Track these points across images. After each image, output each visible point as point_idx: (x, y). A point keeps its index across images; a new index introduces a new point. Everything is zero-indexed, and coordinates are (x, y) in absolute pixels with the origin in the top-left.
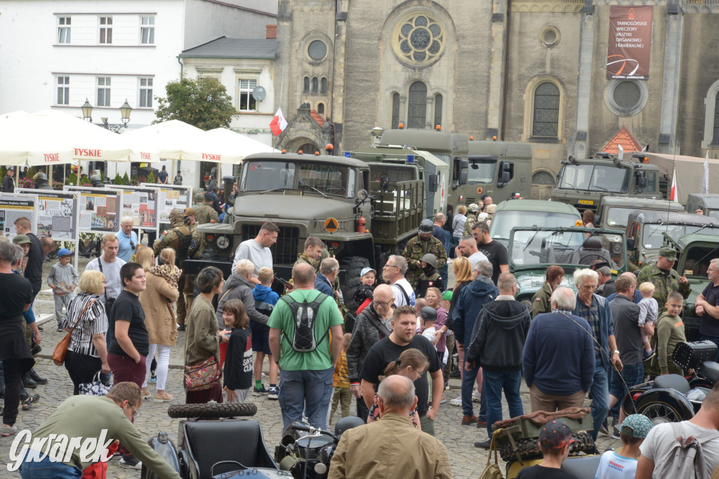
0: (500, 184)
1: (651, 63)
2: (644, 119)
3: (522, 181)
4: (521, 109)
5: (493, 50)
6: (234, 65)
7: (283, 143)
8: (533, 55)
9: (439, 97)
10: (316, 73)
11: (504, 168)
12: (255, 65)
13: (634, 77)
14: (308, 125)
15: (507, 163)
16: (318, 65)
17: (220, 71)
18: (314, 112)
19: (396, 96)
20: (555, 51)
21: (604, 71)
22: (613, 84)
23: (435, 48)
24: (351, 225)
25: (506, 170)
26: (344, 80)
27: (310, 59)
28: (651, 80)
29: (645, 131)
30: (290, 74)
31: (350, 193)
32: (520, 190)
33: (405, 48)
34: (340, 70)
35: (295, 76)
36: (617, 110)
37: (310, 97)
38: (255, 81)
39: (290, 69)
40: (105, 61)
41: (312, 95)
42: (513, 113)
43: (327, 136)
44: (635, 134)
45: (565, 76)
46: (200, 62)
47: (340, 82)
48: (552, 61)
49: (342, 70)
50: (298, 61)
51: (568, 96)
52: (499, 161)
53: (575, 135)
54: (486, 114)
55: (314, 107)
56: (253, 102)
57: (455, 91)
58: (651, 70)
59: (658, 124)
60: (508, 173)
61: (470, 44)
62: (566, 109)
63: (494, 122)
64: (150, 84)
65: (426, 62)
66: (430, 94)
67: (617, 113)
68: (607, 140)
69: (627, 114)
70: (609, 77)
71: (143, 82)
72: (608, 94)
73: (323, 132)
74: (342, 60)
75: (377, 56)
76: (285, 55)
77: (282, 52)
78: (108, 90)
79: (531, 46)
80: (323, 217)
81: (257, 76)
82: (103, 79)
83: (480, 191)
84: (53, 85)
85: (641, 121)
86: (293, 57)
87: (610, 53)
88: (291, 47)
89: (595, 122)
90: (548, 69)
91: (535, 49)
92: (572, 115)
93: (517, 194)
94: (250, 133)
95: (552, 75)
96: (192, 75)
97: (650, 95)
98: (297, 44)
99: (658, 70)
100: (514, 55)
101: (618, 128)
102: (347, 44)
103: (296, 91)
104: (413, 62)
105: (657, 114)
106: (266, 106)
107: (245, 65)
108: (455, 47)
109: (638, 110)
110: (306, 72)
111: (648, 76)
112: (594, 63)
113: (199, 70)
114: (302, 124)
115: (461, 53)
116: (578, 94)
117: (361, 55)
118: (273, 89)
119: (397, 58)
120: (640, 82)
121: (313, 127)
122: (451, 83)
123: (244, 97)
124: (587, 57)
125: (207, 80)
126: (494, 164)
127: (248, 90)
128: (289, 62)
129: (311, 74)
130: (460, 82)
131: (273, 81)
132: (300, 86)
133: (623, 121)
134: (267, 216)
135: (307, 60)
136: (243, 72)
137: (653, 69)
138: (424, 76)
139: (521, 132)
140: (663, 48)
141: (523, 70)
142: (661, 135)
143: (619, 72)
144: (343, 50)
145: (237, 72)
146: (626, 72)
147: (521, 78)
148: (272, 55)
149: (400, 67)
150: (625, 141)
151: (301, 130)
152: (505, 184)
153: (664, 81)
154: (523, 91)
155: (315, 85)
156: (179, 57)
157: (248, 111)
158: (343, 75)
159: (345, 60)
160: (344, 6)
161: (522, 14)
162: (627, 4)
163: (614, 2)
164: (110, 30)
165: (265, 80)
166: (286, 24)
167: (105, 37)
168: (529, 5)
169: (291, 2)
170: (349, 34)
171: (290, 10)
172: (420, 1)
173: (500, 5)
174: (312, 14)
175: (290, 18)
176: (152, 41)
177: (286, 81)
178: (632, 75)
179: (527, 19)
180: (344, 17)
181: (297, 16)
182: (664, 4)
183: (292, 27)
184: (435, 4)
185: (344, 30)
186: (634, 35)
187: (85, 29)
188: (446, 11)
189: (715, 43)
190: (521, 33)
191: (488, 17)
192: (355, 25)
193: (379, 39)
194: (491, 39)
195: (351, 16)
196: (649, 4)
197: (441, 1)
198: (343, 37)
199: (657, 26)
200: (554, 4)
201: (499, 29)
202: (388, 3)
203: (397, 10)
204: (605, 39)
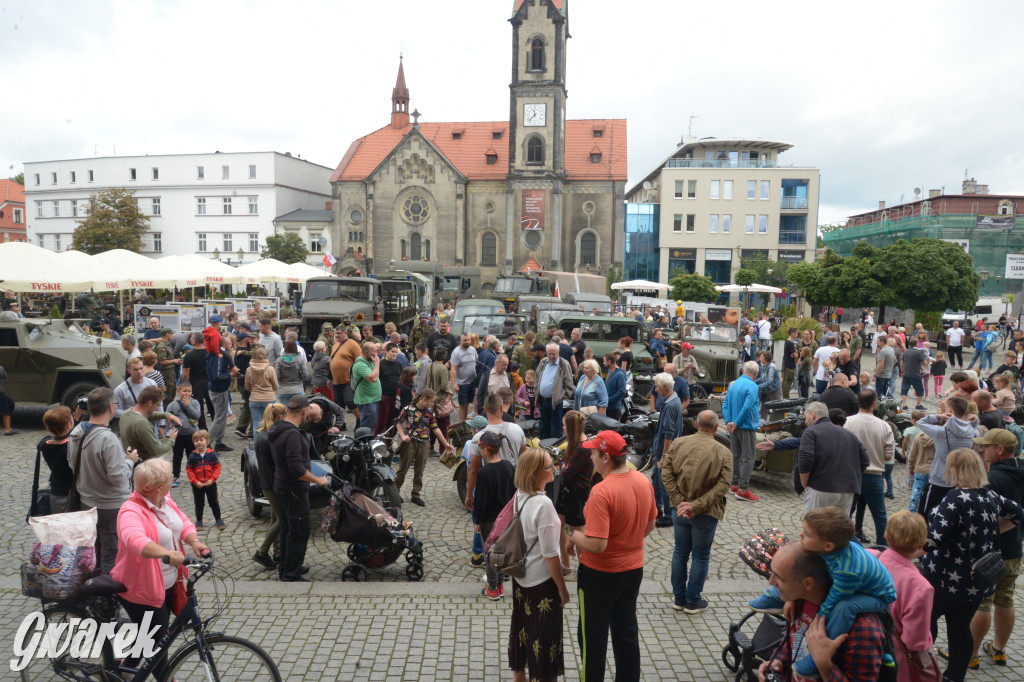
0: (463, 290)
1: (546, 221)
2: (543, 252)
3: (475, 289)
4: (475, 248)
5: (458, 215)
6: (307, 225)
8: (480, 217)
9: (428, 242)
10: (356, 229)
11: (465, 281)
12: (320, 225)
13: (537, 229)
14: (352, 260)
15: (466, 278)
16: (357, 224)
17: (299, 229)
18: (356, 252)
19: (403, 241)
20: (492, 215)
21: (520, 226)
22: (525, 232)
23: (425, 214)
24: (372, 317)
26: (373, 233)
27: (352, 221)
28: (546, 231)
29: (543, 259)
30: (341, 231)
31: (371, 299)
33: (407, 214)
34: (370, 227)
35: (343, 231)
36: (528, 247)
37: (353, 243)
38: (319, 235)
39: (341, 227)
40: (227, 224)
42: (471, 250)
43: (364, 266)
44: (537, 260)
45: (498, 228)
46: (286, 224)
47: (370, 234)
48: (492, 221)
50: (345, 222)
51: (501, 240)
52: (462, 277)
53: (505, 262)
54: (455, 251)
55: (356, 249)
56: (319, 247)
57: (438, 238)
58: (545, 225)
59: (550, 255)
60: (467, 284)
61: (444, 211)
62: (500, 247)
63: (460, 256)
64: (256, 237)
65: (420, 222)
66: (423, 240)
67: (528, 249)
68: (522, 264)
69: (534, 249)
70: (523, 229)
71: (252, 236)
72: (523, 239)
73: (362, 264)
74: (371, 222)
75: (391, 219)
76: (337, 219)
77: (335, 217)
78: (231, 242)
79: (480, 212)
80: (355, 313)
81: (321, 231)
82: (227, 235)
83: (452, 295)
84: (196, 240)
85: (541, 253)
86: (342, 220)
87: (523, 216)
88: (341, 214)
89: (516, 254)
90: (489, 225)
91: (481, 214)
92: (503, 251)
94: (317, 265)
95: (491, 228)
96: (282, 232)
97: (545, 239)
98: (344, 213)
99: (549, 225)
100: (470, 218)
101: (528, 257)
102: (374, 212)
103: (345, 240)
104: (412, 222)
105: (550, 249)
106: (327, 251)
107: (314, 225)
108: (436, 213)
109: (539, 247)
110: (350, 229)
111: (544, 228)
112: (514, 221)
113: (286, 229)
114: (348, 259)
115: (440, 217)
116: (506, 238)
117: (382, 218)
118: (331, 239)
119: (403, 220)
120: (540, 231)
121: (355, 261)
122: (435, 233)
123: (313, 244)
124: (511, 218)
125: (291, 234)
126: (459, 280)
127: (316, 240)
128: (340, 223)
129: (353, 230)
130: (439, 233)
131: (330, 235)
132: (347, 237)
133: (531, 254)
134: (321, 313)
135: (350, 222)
136: (312, 230)
137: (547, 224)
138: (419, 230)
139: (475, 261)
140: (552, 212)
141: (475, 226)
142: (552, 261)
143: (528, 226)
144: (371, 216)
145: (309, 230)
146: (532, 226)
147: (474, 230)
148: (329, 219)
149: (405, 225)
150: (531, 265)
151: (348, 262)
152: (466, 291)
153: (553, 231)
154: (475, 238)
155: (355, 236)
156: (273, 222)
157: (316, 252)
158: (372, 230)
159: (373, 222)
160: (371, 190)
161: (473, 194)
162: (531, 188)
163: (524, 187)
164: (230, 206)
165: (326, 234)
166: (337, 201)
167: (227, 210)
168: (477, 189)
169: (340, 188)
170: (375, 206)
171: (339, 193)
172: (415, 187)
173: (460, 190)
174: (352, 195)
175: (339, 198)
176: (256, 212)
177: (339, 234)
178: (535, 228)
179: (476, 197)
180: (371, 197)
181: (343, 196)
182: (551, 188)
183: (341, 202)
184: (424, 188)
185: (371, 204)
186: (536, 205)
187: (215, 206)
188: (430, 193)
189: (579, 210)
190: (473, 205)
191: (454, 196)
192: (378, 201)
193: (392, 209)
194: (456, 208)
195: (375, 196)
196: (543, 188)
197: (427, 187)
198: (371, 208)
199: (548, 200)
200: (491, 188)
201: (460, 203)
202: (396, 189)
203: (402, 192)
204: (520, 208)
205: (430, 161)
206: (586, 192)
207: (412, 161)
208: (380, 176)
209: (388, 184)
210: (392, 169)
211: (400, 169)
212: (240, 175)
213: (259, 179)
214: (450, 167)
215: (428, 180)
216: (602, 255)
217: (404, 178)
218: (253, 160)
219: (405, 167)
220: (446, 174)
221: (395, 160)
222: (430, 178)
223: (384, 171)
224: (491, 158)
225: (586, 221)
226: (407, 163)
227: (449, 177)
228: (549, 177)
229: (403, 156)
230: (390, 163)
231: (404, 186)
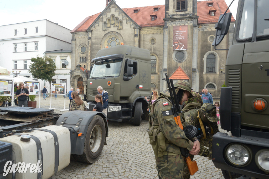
0: (126, 77)
1: (188, 45)
2: (186, 64)
3: (144, 76)
5: (135, 46)
6: (59, 55)
7: (72, 77)
8: (148, 47)
10: (83, 56)
11: (128, 63)
12: (66, 55)
13: (182, 50)
14: (79, 71)
15: (132, 61)
16: (84, 54)
17: (56, 57)
18: (83, 68)
20: (154, 46)
21: (172, 48)
22: (175, 52)
25: (130, 65)
26: (90, 57)
27: (81, 52)
28: (188, 51)
29: (187, 67)
30: (75, 57)
32: (143, 83)
34: (89, 54)
35: (77, 57)
36: (177, 61)
37: (81, 63)
38: (65, 59)
39: (75, 55)
41: (82, 63)
43: (85, 74)
44: (183, 69)
45: (158, 53)
46: (51, 55)
47: (89, 58)
48: (154, 49)
49: (90, 54)
50: (78, 53)
51: (159, 59)
52: (125, 59)
53: (163, 70)
55: (83, 66)
56: (65, 66)
58: (188, 47)
59: (191, 65)
60: (132, 68)
61: (128, 44)
62: (159, 64)
67: (177, 62)
68: (174, 71)
69: (180, 62)
72: (174, 56)
73: (84, 73)
74: (90, 51)
75: (100, 49)
76: (74, 51)
77: (73, 50)
78: (27, 64)
81: (66, 58)
82: (26, 61)
83: (109, 84)
84: (13, 64)
85: (185, 64)
86: (76, 52)
87: (174, 42)
88: (76, 49)
89: (169, 65)
90: (153, 51)
91: (148, 45)
93: (141, 86)
94: (64, 75)
95: (154, 53)
97: (188, 55)
98: (77, 48)
99: (190, 47)
101: (177, 67)
102: (91, 47)
103: (77, 62)
105: (191, 61)
106: (69, 67)
107: (63, 55)
109: (184, 61)
110: (80, 56)
111: (187, 49)
112: (168, 45)
113: (50, 57)
114: (78, 71)
116: (163, 56)
117: (95, 50)
118: (71, 61)
120: (184, 51)
121: (81, 72)
123: (63, 64)
124: (166, 43)
126: (121, 62)
127: (64, 62)
128: (75, 53)
129: (82, 56)
131: (70, 59)
132: (78, 60)
133: (179, 65)
135: (80, 52)
136: (62, 57)
140: (192, 39)
142: (193, 69)
143: (177, 48)
144: (90, 48)
145: (61, 57)
146: (179, 48)
148: (70, 52)
150: (180, 71)
151: (78, 73)
152: (129, 78)
153: (193, 50)
155: (84, 60)
156: (44, 53)
157: (64, 68)
158: (90, 56)
159: (91, 51)
160: (90, 35)
161: (144, 35)
162: (178, 25)
163: (174, 25)
164: (27, 47)
165: (69, 59)
166: (74, 42)
167: (26, 49)
168: (146, 31)
169: (75, 35)
170: (92, 43)
171: (75, 38)
172: (112, 32)
173: (137, 32)
174: (81, 38)
175: (75, 40)
176: (38, 50)
177: (74, 59)
178: (181, 49)
179: (145, 36)
180: (90, 38)
181: (77, 39)
182: (191, 24)
183: (76, 43)
184: (117, 32)
185: (90, 42)
186: (182, 35)
187: (21, 47)
188: (120, 35)
189: (206, 40)
190: (144, 41)
191: (133, 36)
192: (93, 41)
193: (101, 44)
194: (134, 42)
195: (92, 38)
196: (186, 24)
197: (118, 31)
198: (90, 44)
199: (190, 32)
200: (154, 30)
201: (137, 39)
202: (103, 33)
203: (106, 35)
204: (172, 37)
205: (120, 18)
206: (210, 30)
207: (111, 19)
208: (94, 27)
209: (99, 31)
210: (101, 23)
211: (105, 23)
212: (32, 32)
213: (40, 33)
214: (131, 20)
215: (119, 28)
216: (220, 66)
217: (107, 27)
218: (36, 24)
219: (107, 22)
220: (129, 24)
221: (102, 18)
222: (120, 27)
223: (97, 25)
224: (153, 17)
225: (210, 47)
226: (109, 19)
227: (130, 25)
228: (190, 18)
229: (106, 16)
230: (100, 20)
231: (107, 32)
